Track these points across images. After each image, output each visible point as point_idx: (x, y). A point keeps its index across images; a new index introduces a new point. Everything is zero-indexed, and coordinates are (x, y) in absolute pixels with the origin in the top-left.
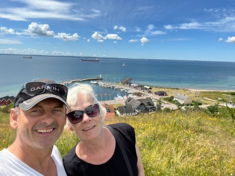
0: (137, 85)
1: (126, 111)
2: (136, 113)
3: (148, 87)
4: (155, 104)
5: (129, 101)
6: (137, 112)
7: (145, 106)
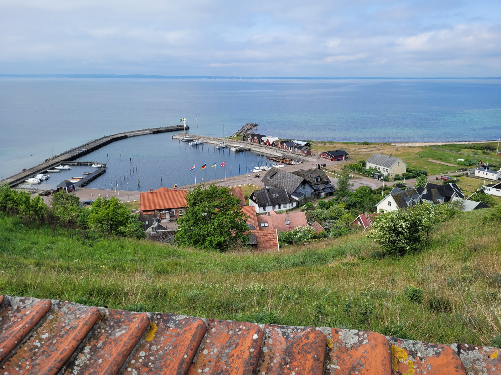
2: (295, 204)
5: (272, 176)
6: (295, 201)
7: (311, 186)
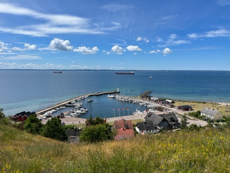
0: (157, 99)
1: (146, 128)
2: (158, 131)
3: (171, 101)
4: (180, 120)
5: (149, 116)
6: (159, 129)
7: (168, 122)
